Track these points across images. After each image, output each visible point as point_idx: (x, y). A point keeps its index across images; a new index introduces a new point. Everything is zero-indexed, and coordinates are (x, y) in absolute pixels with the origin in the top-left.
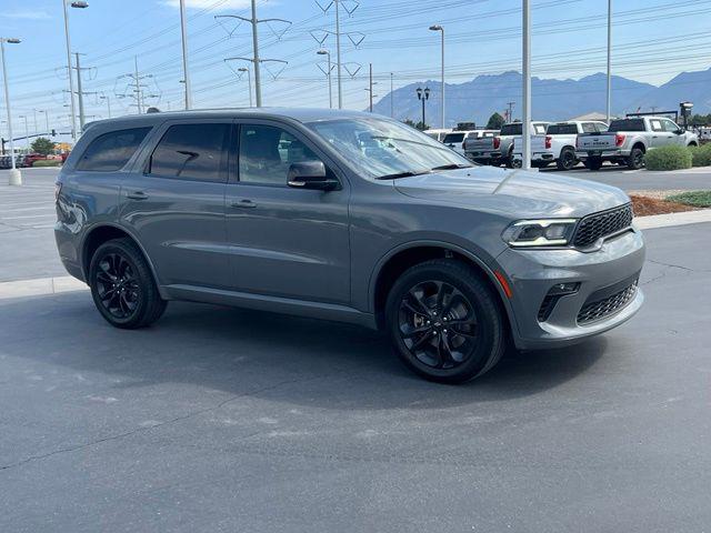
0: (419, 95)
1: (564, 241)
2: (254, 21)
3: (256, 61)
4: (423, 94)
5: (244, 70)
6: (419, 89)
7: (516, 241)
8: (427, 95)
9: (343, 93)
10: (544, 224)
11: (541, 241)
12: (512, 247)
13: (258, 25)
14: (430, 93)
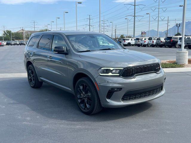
0: (177, 26)
1: (118, 75)
2: (135, 5)
3: (134, 16)
4: (178, 25)
5: (127, 19)
6: (177, 24)
7: (102, 73)
8: (179, 26)
9: (159, 25)
10: (112, 69)
11: (110, 74)
12: (100, 75)
13: (136, 6)
14: (180, 25)
